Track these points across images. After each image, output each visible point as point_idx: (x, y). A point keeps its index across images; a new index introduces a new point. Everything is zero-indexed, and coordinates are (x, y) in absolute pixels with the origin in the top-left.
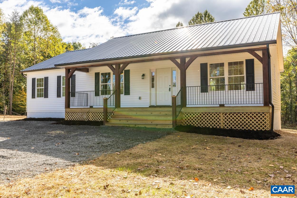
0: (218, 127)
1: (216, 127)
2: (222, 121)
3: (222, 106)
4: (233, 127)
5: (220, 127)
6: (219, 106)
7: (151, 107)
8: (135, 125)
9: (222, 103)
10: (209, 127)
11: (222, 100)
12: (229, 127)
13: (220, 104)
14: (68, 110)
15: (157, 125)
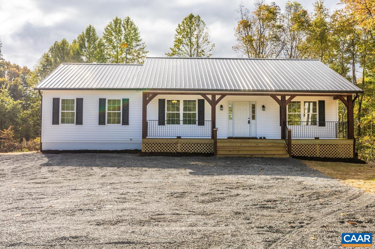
0: (315, 156)
1: (313, 156)
2: (318, 151)
3: (317, 138)
4: (327, 156)
5: (316, 156)
6: (314, 138)
7: (229, 138)
8: (252, 155)
9: (317, 137)
10: (307, 156)
11: (317, 134)
12: (324, 156)
13: (315, 138)
14: (145, 140)
15: (274, 155)
